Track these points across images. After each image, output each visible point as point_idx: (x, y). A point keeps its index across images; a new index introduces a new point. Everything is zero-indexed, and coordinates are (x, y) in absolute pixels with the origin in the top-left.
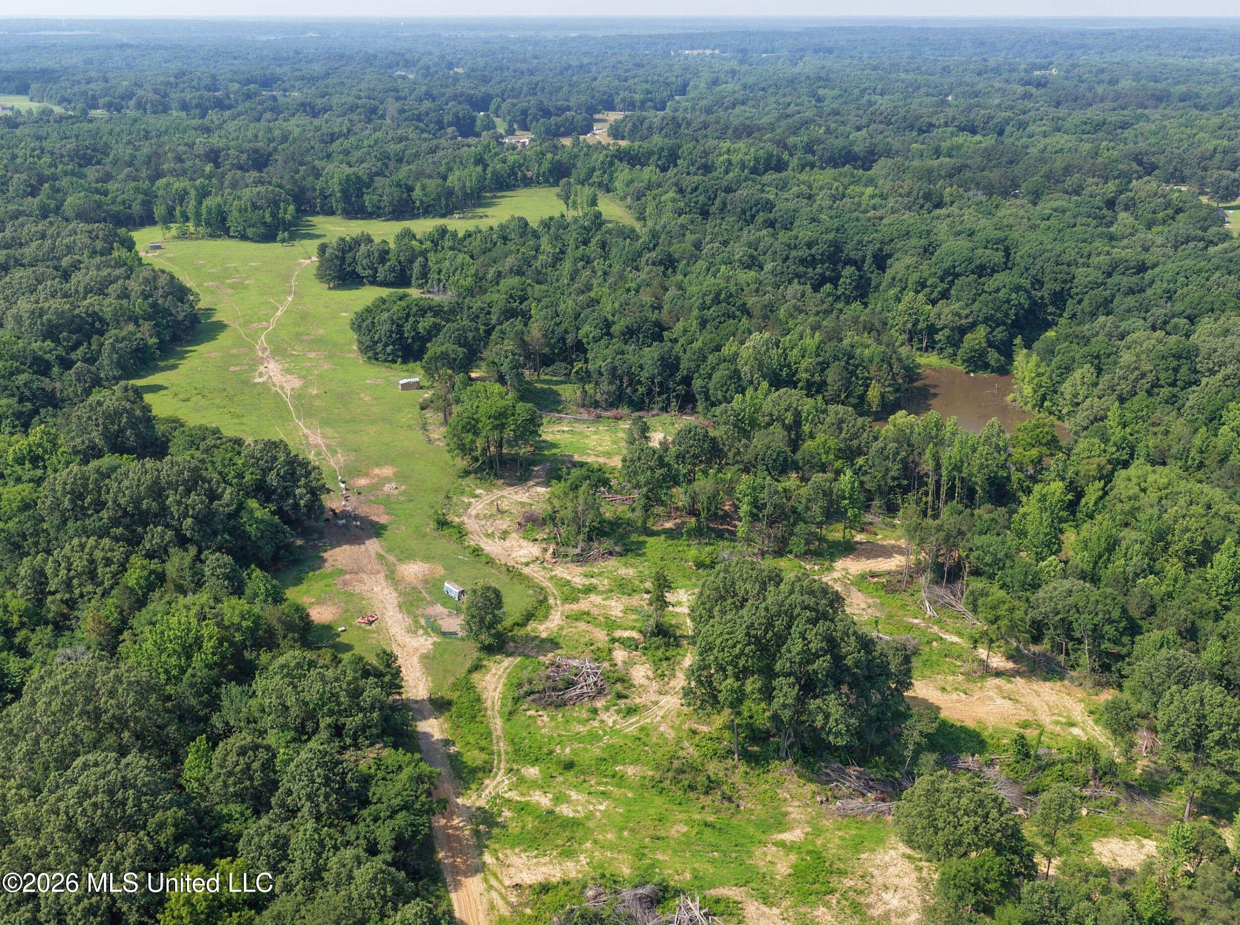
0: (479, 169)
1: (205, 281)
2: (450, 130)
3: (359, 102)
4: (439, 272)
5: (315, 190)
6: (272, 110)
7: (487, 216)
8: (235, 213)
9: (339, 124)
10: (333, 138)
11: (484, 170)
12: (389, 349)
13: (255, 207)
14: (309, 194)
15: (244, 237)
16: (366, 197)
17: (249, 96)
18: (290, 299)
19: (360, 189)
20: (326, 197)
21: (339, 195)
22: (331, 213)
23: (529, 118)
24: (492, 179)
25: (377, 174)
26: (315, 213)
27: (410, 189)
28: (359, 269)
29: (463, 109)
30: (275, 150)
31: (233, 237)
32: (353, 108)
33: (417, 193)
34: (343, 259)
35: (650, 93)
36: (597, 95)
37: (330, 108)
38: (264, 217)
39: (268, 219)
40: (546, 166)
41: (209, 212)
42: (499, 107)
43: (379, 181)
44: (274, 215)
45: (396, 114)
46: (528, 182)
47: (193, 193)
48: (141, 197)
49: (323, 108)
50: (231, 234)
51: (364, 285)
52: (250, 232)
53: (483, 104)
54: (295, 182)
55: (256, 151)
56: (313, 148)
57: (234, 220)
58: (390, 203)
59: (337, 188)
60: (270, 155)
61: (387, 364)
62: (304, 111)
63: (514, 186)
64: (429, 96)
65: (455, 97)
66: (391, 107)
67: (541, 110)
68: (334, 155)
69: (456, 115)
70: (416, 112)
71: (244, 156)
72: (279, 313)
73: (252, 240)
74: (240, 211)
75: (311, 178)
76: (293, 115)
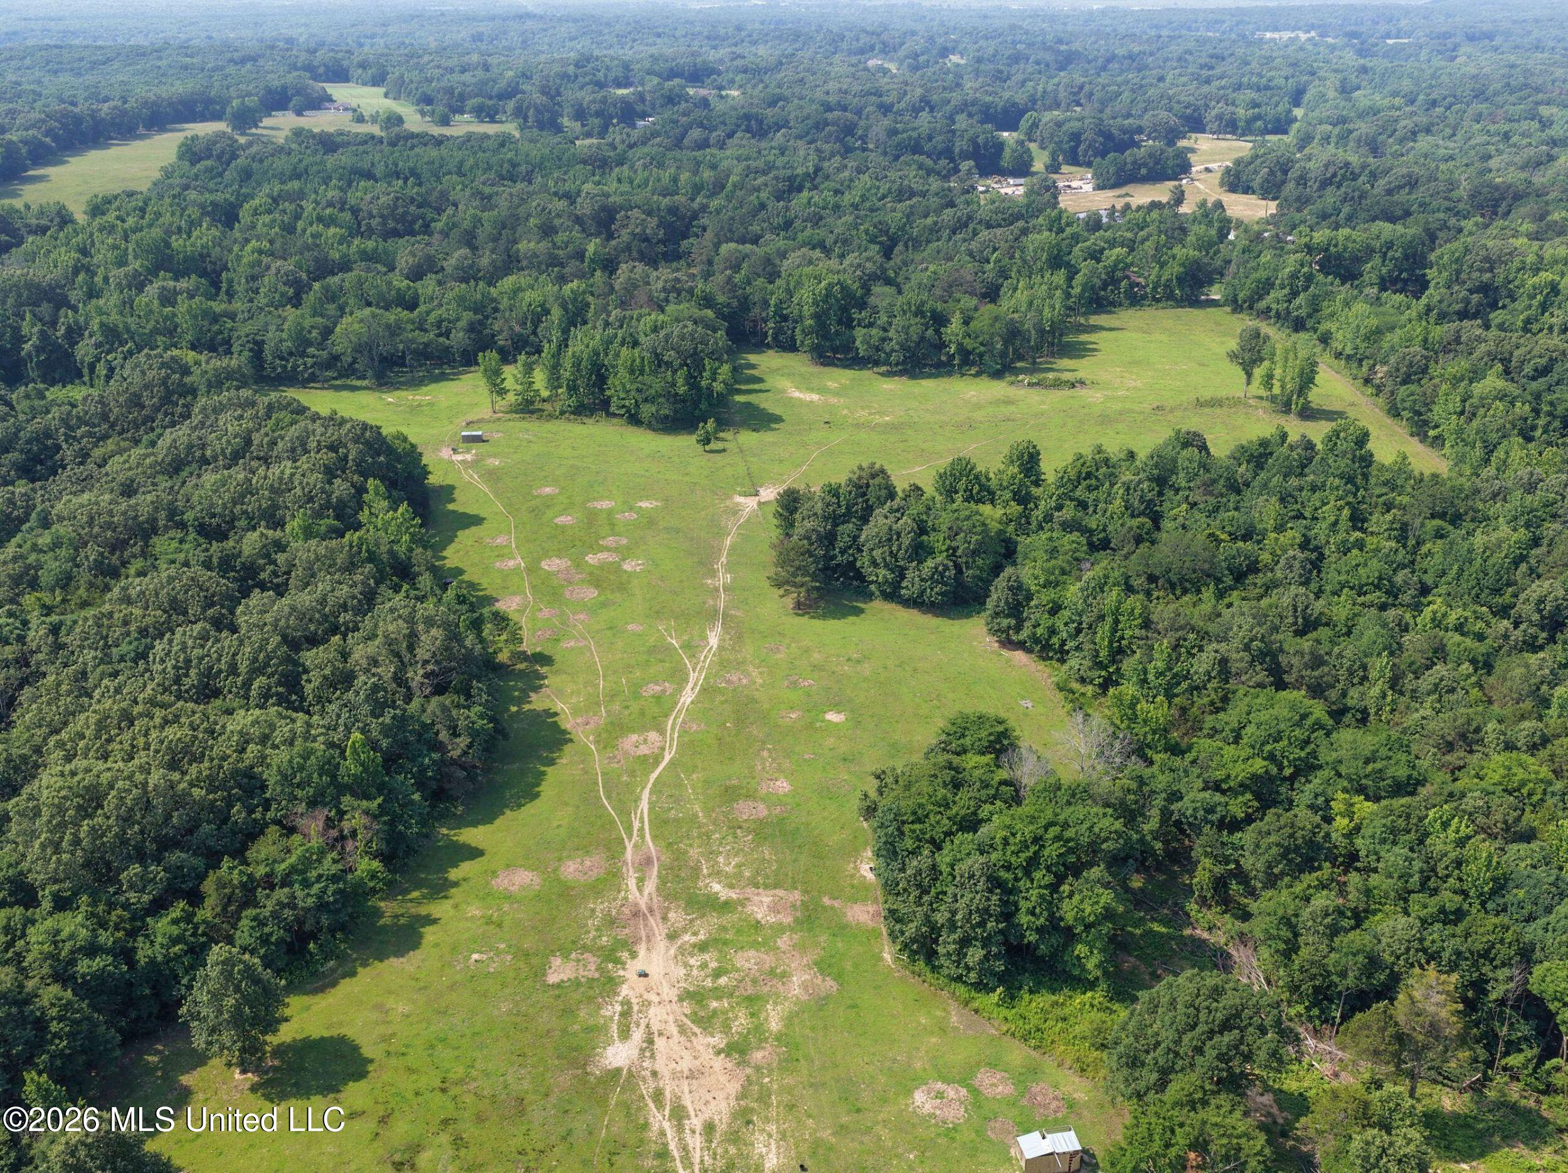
0: (1060, 277)
1: (546, 554)
2: (966, 165)
3: (830, 116)
4: (1055, 609)
5: (766, 303)
6: (701, 125)
7: (1082, 383)
8: (623, 372)
9: (803, 159)
10: (793, 186)
11: (1070, 279)
12: (975, 955)
13: (659, 361)
14: (756, 311)
15: (634, 419)
16: (859, 333)
17: (671, 100)
18: (714, 640)
19: (845, 309)
20: (785, 318)
21: (809, 322)
22: (790, 347)
23: (1082, 147)
24: (1081, 296)
25: (874, 277)
26: (760, 346)
27: (940, 320)
28: (863, 562)
29: (984, 131)
30: (704, 208)
31: (614, 415)
32: (820, 125)
33: (954, 328)
34: (830, 538)
35: (1258, 106)
36: (1176, 107)
37: (785, 124)
38: (674, 385)
39: (682, 389)
40: (1174, 269)
41: (577, 365)
42: (1035, 125)
43: (881, 295)
44: (692, 381)
45: (883, 136)
46: (1135, 300)
47: (556, 313)
48: (467, 316)
49: (776, 124)
50: (613, 409)
51: (869, 597)
52: (647, 410)
53: (1009, 118)
54: (733, 289)
55: (673, 210)
56: (763, 206)
57: (619, 383)
58: (903, 347)
59: (807, 311)
60: (695, 216)
61: (961, 990)
62: (747, 131)
63: (1113, 304)
64: (926, 104)
65: (964, 107)
66: (879, 127)
67: (1101, 133)
68: (798, 223)
69: (973, 141)
70: (914, 134)
71: (653, 222)
72: (687, 697)
73: (650, 427)
74: (632, 371)
75: (760, 282)
76: (730, 135)
